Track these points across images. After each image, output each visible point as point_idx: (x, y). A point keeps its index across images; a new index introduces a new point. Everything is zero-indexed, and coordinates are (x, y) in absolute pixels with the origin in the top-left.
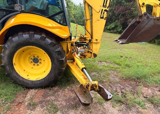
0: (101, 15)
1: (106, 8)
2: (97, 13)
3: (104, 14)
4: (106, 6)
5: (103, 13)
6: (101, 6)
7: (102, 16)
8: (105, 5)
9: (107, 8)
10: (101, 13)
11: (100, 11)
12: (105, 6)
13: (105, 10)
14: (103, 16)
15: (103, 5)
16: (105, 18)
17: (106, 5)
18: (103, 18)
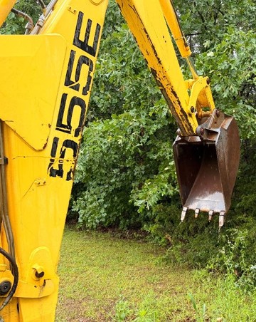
0: (52, 160)
1: (69, 132)
2: (36, 154)
3: (62, 156)
4: (69, 126)
5: (58, 154)
6: (50, 126)
7: (56, 167)
8: (64, 122)
9: (73, 133)
10: (53, 154)
11: (45, 146)
12: (64, 126)
13: (68, 143)
14: (60, 166)
15: (59, 123)
16: (69, 174)
17: (69, 122)
18: (60, 173)
